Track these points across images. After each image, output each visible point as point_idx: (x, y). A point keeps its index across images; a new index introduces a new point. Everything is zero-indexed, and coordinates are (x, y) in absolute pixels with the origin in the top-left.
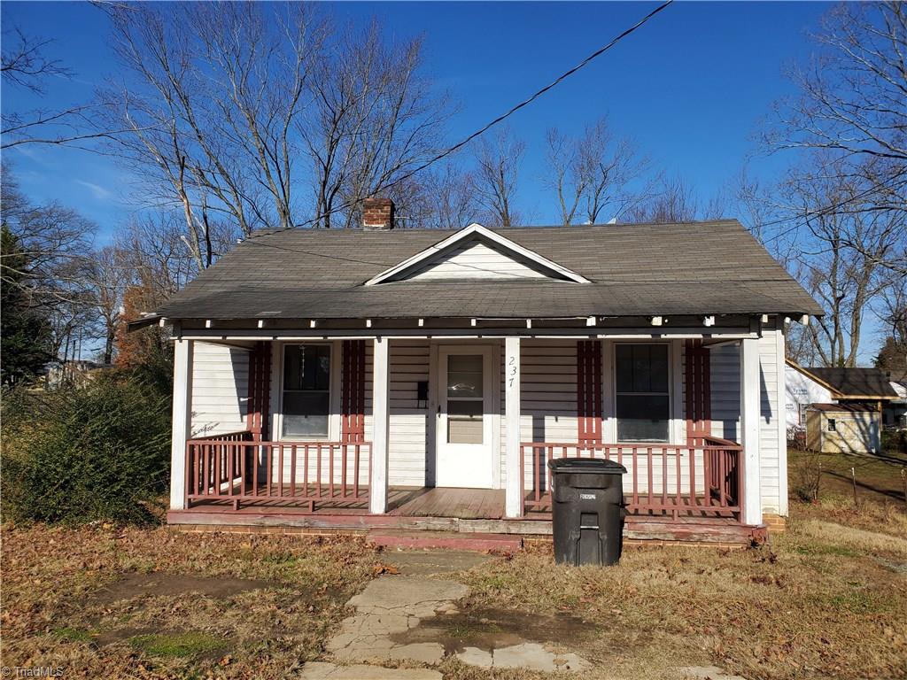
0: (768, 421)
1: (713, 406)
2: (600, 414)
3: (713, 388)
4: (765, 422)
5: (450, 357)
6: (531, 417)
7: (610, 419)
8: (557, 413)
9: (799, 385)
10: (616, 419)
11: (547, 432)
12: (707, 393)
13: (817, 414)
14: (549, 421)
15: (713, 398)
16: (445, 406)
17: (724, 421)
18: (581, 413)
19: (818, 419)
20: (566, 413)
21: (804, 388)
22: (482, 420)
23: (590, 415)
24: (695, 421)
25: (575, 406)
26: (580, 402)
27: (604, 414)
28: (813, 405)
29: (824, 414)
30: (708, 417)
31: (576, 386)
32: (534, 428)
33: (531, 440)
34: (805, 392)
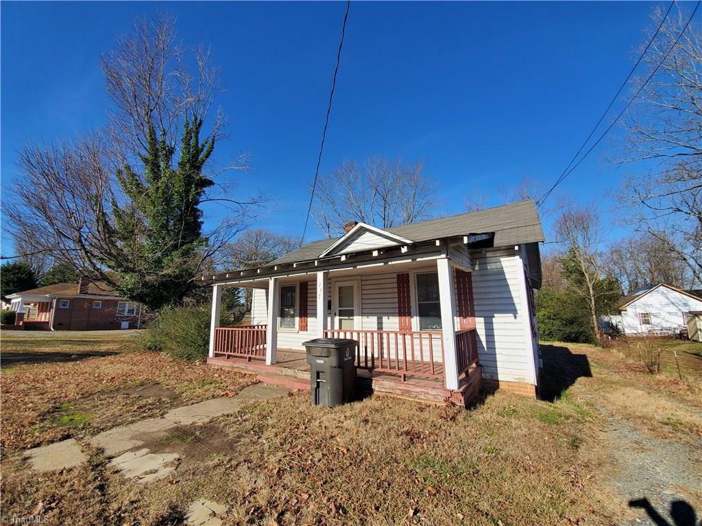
0: (515, 317)
1: (476, 308)
2: (410, 315)
3: (475, 296)
4: (513, 318)
5: (340, 288)
6: (376, 318)
7: (415, 317)
8: (389, 314)
9: (680, 301)
10: (418, 318)
11: (384, 325)
12: (472, 299)
13: (694, 317)
14: (385, 319)
15: (475, 303)
16: (337, 313)
17: (485, 317)
18: (400, 315)
19: (694, 321)
20: (392, 314)
21: (685, 302)
22: (352, 319)
23: (405, 315)
24: (464, 318)
25: (397, 311)
26: (400, 308)
27: (412, 314)
28: (690, 312)
29: (698, 317)
30: (473, 315)
31: (397, 299)
32: (378, 323)
33: (376, 329)
34: (686, 305)
